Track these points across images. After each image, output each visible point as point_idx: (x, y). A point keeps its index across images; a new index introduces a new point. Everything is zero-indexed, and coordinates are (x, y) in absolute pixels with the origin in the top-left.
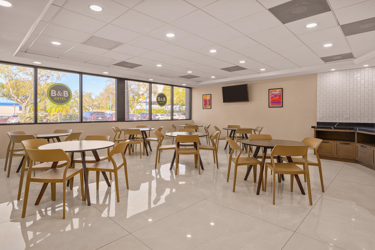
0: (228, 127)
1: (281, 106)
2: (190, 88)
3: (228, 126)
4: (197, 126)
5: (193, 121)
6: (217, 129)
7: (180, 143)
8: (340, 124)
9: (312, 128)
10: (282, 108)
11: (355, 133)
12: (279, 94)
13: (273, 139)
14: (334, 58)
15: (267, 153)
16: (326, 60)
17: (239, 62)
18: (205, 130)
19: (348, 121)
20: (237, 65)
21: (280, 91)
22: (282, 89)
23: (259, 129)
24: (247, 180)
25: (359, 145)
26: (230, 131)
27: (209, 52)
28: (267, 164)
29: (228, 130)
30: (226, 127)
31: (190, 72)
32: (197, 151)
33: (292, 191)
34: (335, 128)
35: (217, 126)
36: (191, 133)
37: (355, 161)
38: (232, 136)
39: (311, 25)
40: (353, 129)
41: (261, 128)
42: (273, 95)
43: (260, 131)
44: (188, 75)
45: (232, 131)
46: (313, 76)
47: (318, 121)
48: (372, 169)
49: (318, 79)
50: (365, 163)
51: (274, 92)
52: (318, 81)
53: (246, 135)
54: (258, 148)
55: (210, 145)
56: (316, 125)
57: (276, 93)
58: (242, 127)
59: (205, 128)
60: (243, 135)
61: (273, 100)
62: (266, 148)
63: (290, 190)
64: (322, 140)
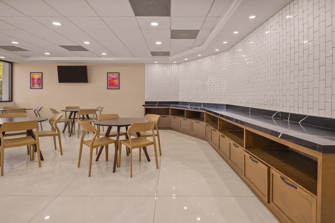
0: (66, 109)
1: (118, 88)
2: (11, 64)
3: (66, 107)
4: (25, 109)
5: (15, 103)
6: (55, 112)
7: (6, 133)
8: (160, 103)
9: (143, 106)
10: (119, 90)
11: (169, 108)
12: (117, 78)
13: (120, 118)
14: (158, 54)
15: (120, 131)
16: (154, 54)
17: (83, 42)
18: (35, 113)
19: (164, 101)
20: (81, 45)
21: (117, 75)
22: (119, 73)
23: (100, 110)
24: (98, 160)
25: (172, 117)
26: (68, 113)
27: (52, 23)
28: (121, 141)
29: (66, 111)
30: (64, 109)
31: (15, 43)
32: (35, 140)
33: (140, 161)
34: (158, 106)
35: (53, 109)
36: (11, 119)
37: (170, 128)
38: (72, 117)
39: (155, 24)
40: (168, 106)
41: (102, 108)
42: (111, 78)
43: (101, 111)
44: (11, 46)
45: (72, 112)
46: (142, 65)
47: (146, 101)
48: (179, 132)
49: (146, 68)
50: (176, 129)
51: (112, 76)
52: (145, 70)
53: (87, 116)
54: (110, 127)
55: (42, 130)
56: (144, 104)
57: (114, 76)
58: (82, 107)
59: (35, 111)
60: (83, 116)
61: (111, 82)
62: (119, 127)
63: (139, 160)
64: (159, 116)
